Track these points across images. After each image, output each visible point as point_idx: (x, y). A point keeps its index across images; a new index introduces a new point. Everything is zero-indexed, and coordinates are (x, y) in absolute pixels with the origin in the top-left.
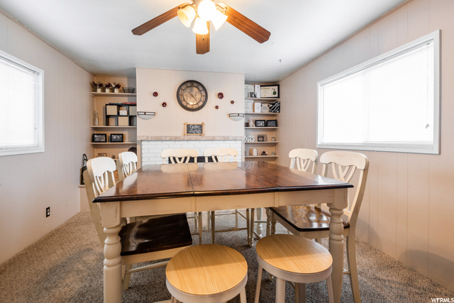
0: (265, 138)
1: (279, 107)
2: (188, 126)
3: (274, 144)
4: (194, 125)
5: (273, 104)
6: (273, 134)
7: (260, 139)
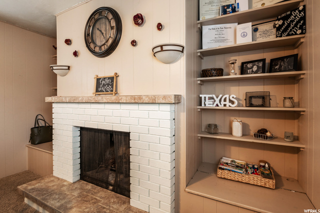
0: (267, 100)
1: (304, 18)
2: (98, 80)
3: (295, 116)
4: (105, 78)
5: (285, 19)
6: (293, 91)
7: (254, 101)
